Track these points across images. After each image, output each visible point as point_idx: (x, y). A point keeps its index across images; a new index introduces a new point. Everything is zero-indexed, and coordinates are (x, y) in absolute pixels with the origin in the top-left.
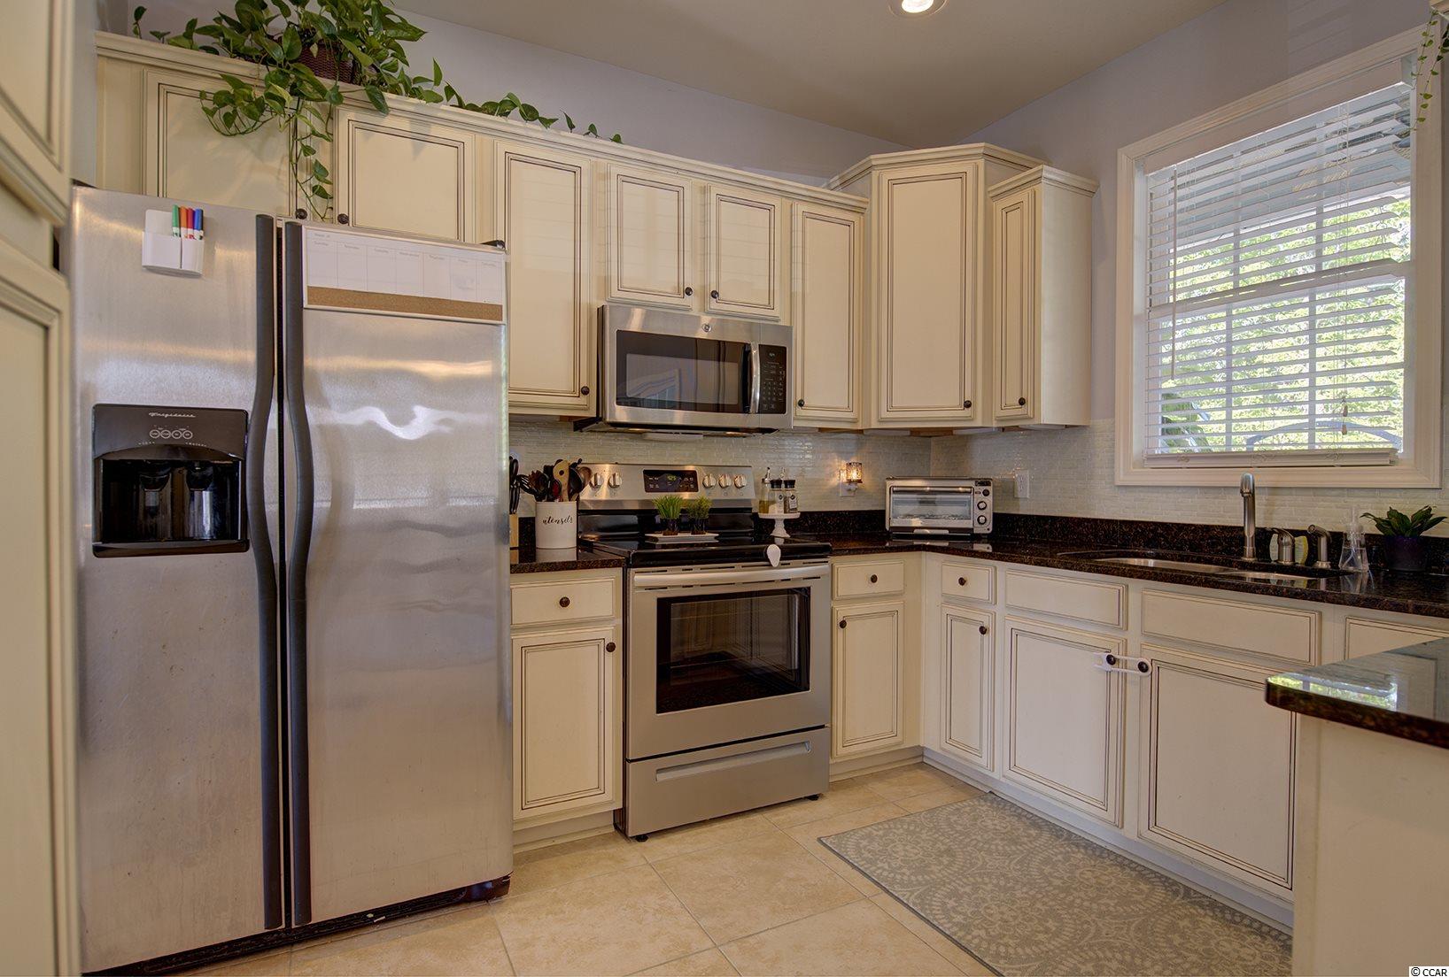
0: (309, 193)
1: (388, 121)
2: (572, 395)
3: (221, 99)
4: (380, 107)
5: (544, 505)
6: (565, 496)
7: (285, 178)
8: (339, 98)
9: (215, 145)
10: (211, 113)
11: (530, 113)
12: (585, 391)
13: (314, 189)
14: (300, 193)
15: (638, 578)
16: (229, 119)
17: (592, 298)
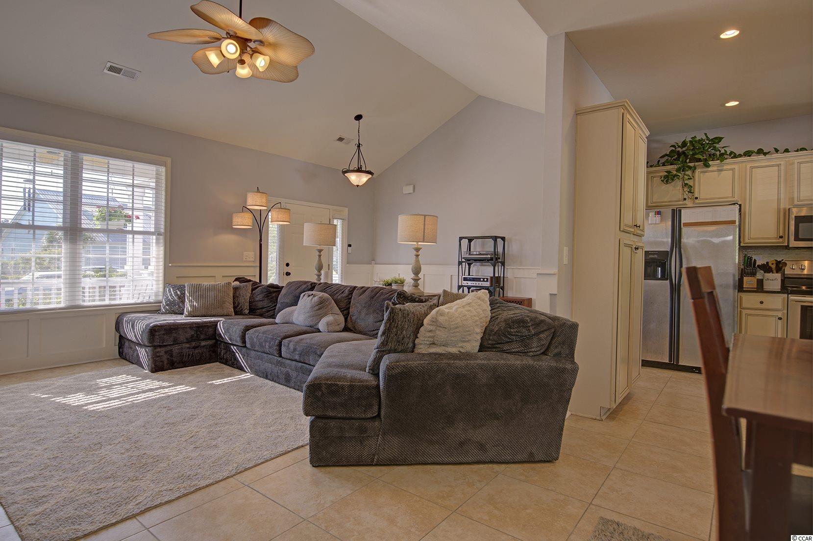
0: (687, 193)
1: (710, 169)
2: (776, 238)
3: (666, 177)
4: (707, 166)
5: (767, 275)
6: (775, 271)
7: (681, 191)
8: (695, 168)
9: (665, 187)
10: (662, 181)
11: (760, 152)
12: (781, 237)
13: (689, 192)
14: (685, 194)
15: (792, 297)
16: (667, 181)
17: (784, 205)
